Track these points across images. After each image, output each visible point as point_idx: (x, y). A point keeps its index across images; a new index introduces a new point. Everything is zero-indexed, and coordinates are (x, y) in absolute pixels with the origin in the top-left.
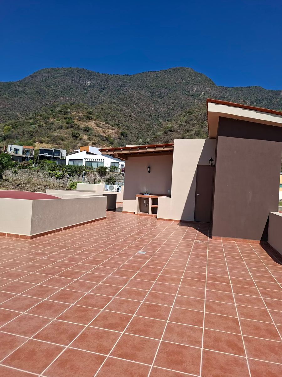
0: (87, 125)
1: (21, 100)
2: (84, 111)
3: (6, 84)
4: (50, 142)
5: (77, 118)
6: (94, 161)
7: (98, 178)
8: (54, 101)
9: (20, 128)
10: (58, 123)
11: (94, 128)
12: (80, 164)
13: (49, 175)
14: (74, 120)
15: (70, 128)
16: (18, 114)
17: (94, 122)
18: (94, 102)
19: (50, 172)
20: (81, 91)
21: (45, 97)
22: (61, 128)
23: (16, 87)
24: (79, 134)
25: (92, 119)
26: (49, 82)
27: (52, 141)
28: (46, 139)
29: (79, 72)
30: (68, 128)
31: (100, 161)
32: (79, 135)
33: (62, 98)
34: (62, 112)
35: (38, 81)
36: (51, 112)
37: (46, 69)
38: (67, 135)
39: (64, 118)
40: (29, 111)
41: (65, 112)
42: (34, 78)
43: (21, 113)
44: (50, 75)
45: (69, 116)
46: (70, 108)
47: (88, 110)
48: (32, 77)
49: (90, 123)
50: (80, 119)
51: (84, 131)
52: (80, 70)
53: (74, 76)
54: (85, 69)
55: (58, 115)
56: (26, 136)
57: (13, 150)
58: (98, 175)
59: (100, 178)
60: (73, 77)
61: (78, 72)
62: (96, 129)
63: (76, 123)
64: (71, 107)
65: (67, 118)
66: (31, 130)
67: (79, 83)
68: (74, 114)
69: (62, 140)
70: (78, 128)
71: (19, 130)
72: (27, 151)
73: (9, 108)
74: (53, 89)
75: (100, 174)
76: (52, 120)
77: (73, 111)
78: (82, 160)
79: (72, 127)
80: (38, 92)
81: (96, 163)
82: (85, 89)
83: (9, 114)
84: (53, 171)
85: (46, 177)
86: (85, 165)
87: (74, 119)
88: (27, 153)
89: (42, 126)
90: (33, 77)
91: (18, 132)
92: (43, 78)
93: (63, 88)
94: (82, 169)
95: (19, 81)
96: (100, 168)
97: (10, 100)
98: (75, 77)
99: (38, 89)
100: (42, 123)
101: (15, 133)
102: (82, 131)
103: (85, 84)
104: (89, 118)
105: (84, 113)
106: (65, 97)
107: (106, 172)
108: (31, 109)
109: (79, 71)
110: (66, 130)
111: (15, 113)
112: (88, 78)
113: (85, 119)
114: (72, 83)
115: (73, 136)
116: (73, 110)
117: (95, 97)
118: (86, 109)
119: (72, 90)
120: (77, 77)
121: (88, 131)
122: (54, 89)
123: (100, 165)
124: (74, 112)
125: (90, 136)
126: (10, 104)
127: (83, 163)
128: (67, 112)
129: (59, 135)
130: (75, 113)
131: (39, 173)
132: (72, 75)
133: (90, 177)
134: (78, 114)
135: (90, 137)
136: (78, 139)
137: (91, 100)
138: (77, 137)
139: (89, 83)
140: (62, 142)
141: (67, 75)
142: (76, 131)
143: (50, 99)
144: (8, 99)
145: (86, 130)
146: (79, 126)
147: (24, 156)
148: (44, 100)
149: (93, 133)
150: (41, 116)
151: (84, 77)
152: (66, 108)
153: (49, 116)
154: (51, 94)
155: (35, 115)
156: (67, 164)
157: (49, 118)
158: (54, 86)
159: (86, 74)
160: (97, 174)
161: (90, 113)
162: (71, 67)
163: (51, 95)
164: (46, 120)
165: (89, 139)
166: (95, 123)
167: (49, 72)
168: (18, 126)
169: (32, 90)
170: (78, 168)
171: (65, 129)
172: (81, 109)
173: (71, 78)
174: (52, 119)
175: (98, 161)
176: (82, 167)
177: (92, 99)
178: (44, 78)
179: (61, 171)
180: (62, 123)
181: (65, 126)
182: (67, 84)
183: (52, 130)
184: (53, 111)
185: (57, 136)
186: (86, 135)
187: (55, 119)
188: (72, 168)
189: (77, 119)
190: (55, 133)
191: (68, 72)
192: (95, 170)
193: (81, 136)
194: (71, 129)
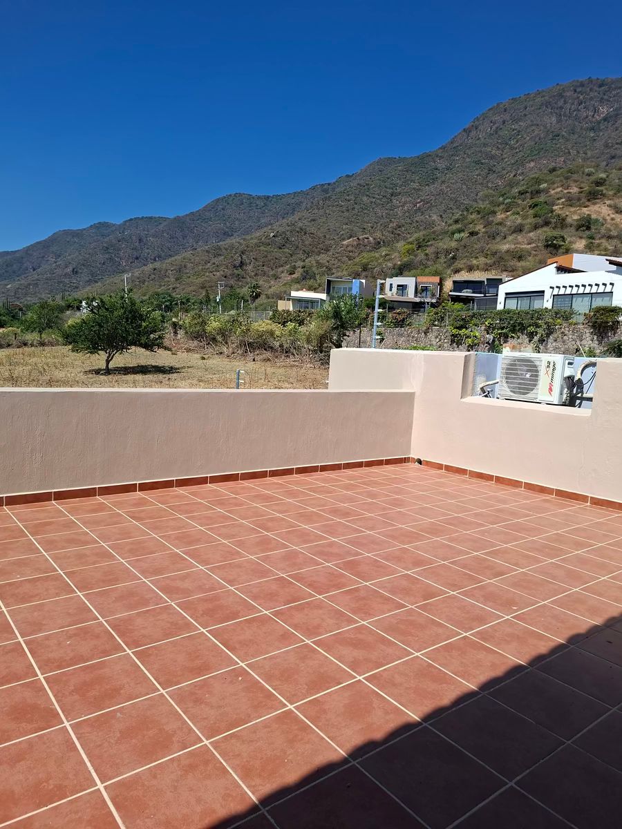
0: (588, 213)
1: (444, 187)
2: (583, 182)
3: (417, 160)
4: (491, 266)
5: (563, 200)
6: (581, 290)
7: (589, 341)
8: (512, 175)
9: (432, 245)
10: (513, 219)
11: (608, 218)
12: (537, 305)
13: (453, 341)
14: (555, 208)
15: (542, 226)
16: (435, 217)
17: (608, 202)
18: (613, 157)
19: (455, 331)
20: (579, 136)
21: (494, 169)
22: (519, 229)
23: (435, 162)
24: (563, 237)
25: (603, 195)
26: (504, 133)
27: (494, 263)
28: (482, 260)
29: (579, 90)
30: (536, 227)
31: (601, 289)
32: (563, 239)
33: (532, 164)
34: (527, 192)
35: (480, 136)
36: (501, 199)
37: (498, 105)
38: (534, 245)
39: (530, 207)
40: (457, 208)
41: (534, 192)
42: (473, 133)
43: (441, 216)
44: (507, 117)
45: (542, 198)
46: (546, 182)
47: (593, 178)
48: (467, 131)
49: (596, 208)
50: (571, 201)
51: (577, 230)
52: (582, 85)
53: (565, 102)
54: (594, 78)
55: (516, 203)
56: (442, 260)
57: (395, 289)
58: (588, 335)
59: (597, 342)
60: (561, 108)
61: (575, 91)
62: (613, 219)
63: (560, 212)
64: (550, 177)
65: (536, 205)
66: (454, 244)
67: (577, 118)
68: (556, 193)
69: (520, 258)
70: (562, 223)
71: (429, 250)
72: (425, 289)
73: (419, 209)
74: (512, 148)
75: (595, 329)
76: (500, 216)
77: (556, 185)
78: (543, 292)
79: (547, 223)
80: (478, 162)
81: (587, 299)
82: (592, 129)
83: (417, 222)
84: (460, 328)
85: (445, 345)
86: (550, 307)
87: (553, 205)
88: (424, 294)
89: (477, 233)
90: (470, 131)
91: (427, 255)
92: (491, 128)
93: (537, 139)
94: (539, 319)
95: (443, 148)
96: (599, 310)
97: (422, 190)
98: (568, 106)
99: (480, 154)
100: (480, 228)
101: (421, 256)
102: (573, 230)
103: (593, 115)
104: (593, 196)
105: (582, 185)
106: (540, 158)
107: (618, 322)
108: (462, 203)
109: (579, 87)
110: (531, 234)
111: (430, 216)
112: (602, 99)
113: (583, 200)
114: (559, 121)
115: (547, 246)
116: (553, 183)
117: (617, 144)
118: (589, 175)
119: (559, 139)
120: (573, 104)
121: (588, 228)
122: (515, 146)
123: (599, 302)
124: (558, 187)
125: (594, 239)
126: (422, 201)
127: (545, 300)
128: (538, 192)
129: (513, 246)
130: (559, 189)
131: (430, 335)
132: (561, 103)
133: (564, 342)
134: (566, 191)
135: (592, 243)
136: (561, 251)
137: (607, 153)
138: (556, 247)
139: (604, 110)
140: (519, 264)
141: (547, 104)
142: (555, 233)
143: (505, 172)
144: (419, 190)
145: (583, 226)
146: (564, 220)
147: (417, 300)
148: (491, 177)
149: (603, 231)
150: (479, 212)
151: (591, 99)
152: (538, 181)
153: (496, 209)
154: (507, 160)
155: (465, 213)
156: (500, 307)
157: (494, 213)
158: (515, 140)
159: (597, 89)
160: (587, 332)
161: (599, 183)
162: (558, 84)
163: (508, 163)
164: (488, 218)
165: (590, 248)
166: (610, 206)
167: (505, 110)
168: (428, 241)
169: (468, 160)
170: (529, 316)
171: (530, 232)
172: (575, 176)
173: (558, 111)
174: (501, 214)
175: (594, 290)
176: (541, 313)
177: (608, 151)
178: (494, 128)
179: (483, 328)
180: (525, 217)
181: (530, 224)
182: (546, 127)
183: (498, 239)
184: (508, 195)
185: (508, 251)
186: (581, 238)
187: (508, 213)
188: (511, 318)
189: (563, 203)
190: (505, 244)
191: (550, 97)
192: (581, 319)
193: (570, 242)
194: (545, 229)
